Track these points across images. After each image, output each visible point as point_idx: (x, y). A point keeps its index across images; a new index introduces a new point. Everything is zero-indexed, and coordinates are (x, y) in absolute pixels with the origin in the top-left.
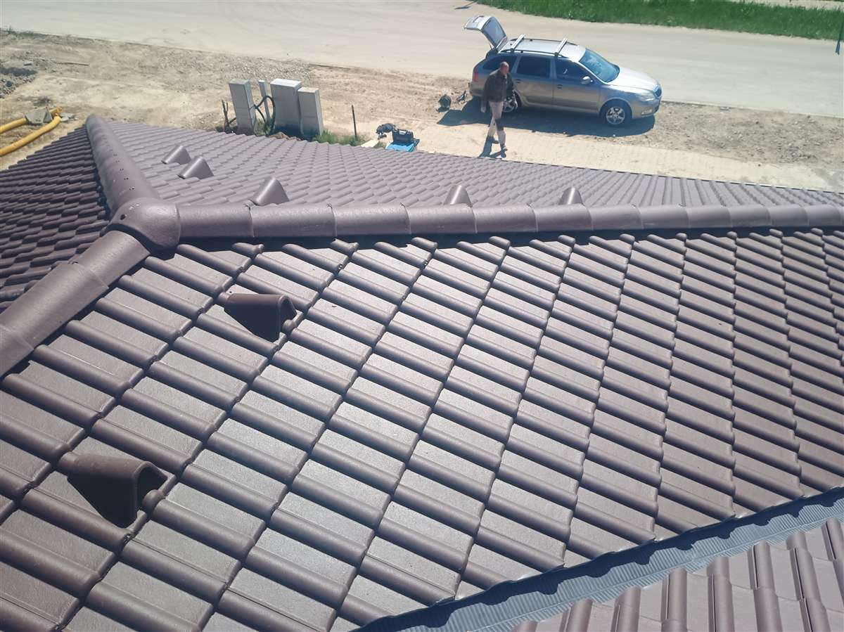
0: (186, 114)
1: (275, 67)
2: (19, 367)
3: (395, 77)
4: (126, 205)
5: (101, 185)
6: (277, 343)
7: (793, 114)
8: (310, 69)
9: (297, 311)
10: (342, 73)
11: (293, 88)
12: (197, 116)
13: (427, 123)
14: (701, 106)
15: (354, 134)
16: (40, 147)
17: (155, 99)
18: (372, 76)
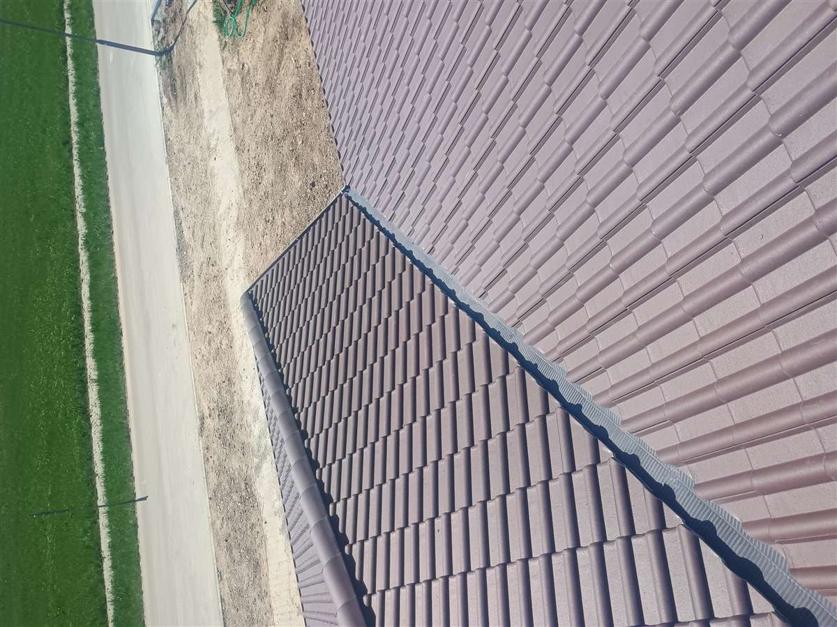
7: (211, 513)
14: (222, 600)
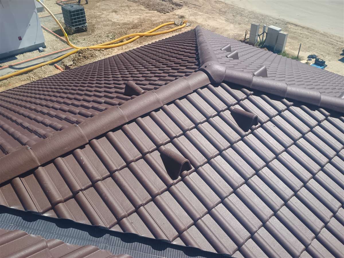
0: (230, 32)
1: (272, 20)
2: (157, 110)
3: (325, 35)
4: (208, 62)
5: (198, 53)
6: (247, 133)
8: (287, 24)
9: (259, 123)
10: (301, 29)
11: (277, 31)
12: (234, 34)
13: (333, 59)
15: (297, 56)
16: (177, 34)
17: (221, 24)
18: (314, 33)
